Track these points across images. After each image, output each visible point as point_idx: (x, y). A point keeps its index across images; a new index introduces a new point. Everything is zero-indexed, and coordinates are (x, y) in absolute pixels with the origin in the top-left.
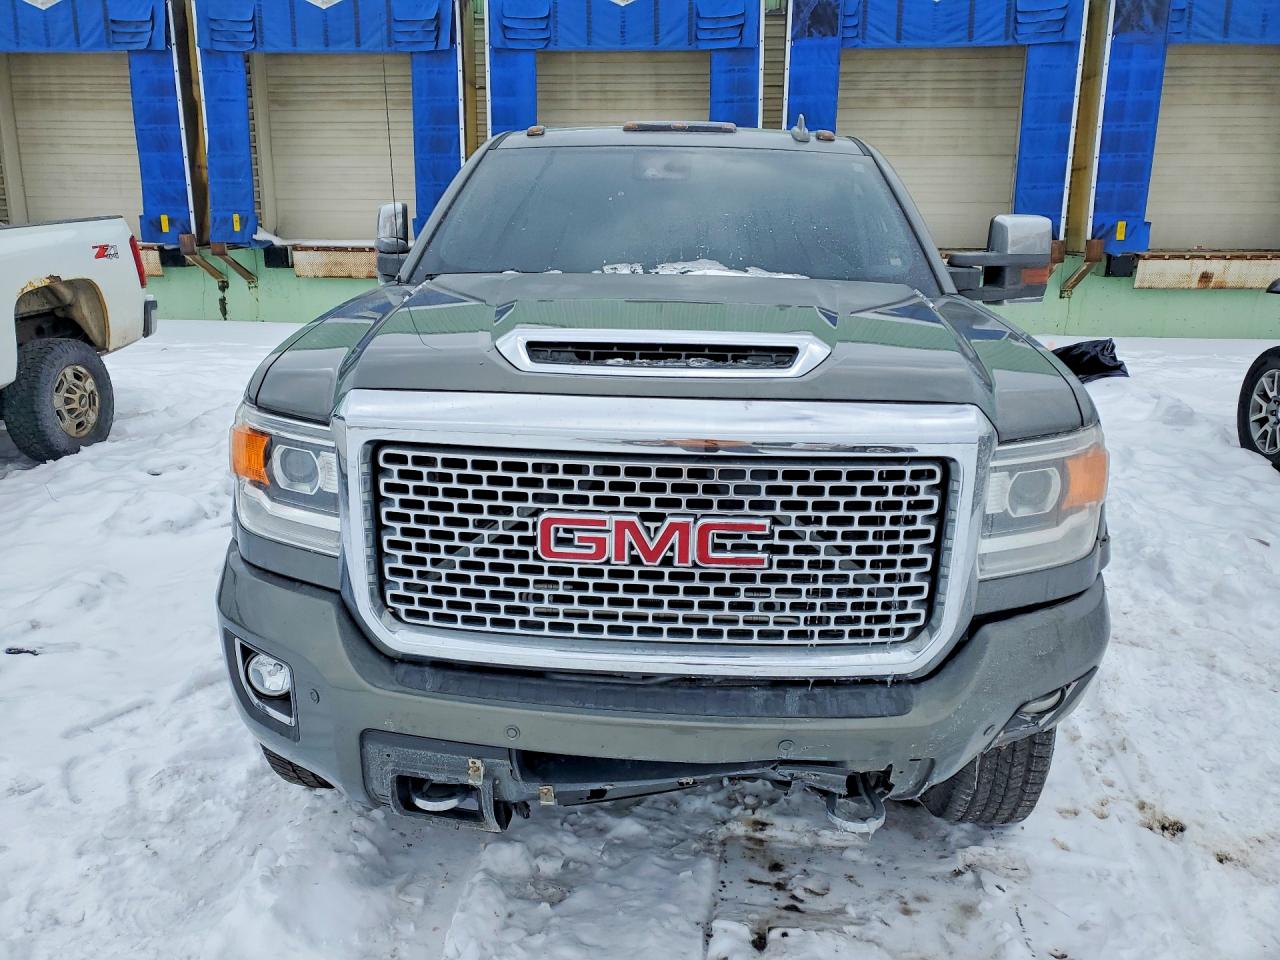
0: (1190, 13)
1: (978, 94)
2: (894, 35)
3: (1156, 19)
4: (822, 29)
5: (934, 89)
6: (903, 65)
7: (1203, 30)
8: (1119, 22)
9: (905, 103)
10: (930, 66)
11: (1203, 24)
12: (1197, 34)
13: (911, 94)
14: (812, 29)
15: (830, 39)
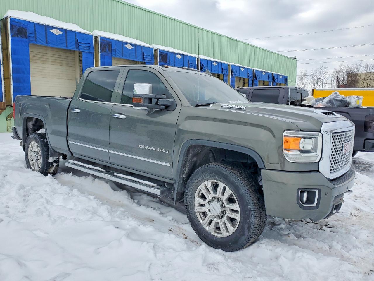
0: (115, 50)
1: (64, 62)
2: (45, 42)
3: (109, 50)
4: (21, 35)
5: (52, 59)
6: (41, 51)
7: (118, 54)
8: (101, 49)
9: (43, 62)
10: (50, 52)
11: (118, 53)
12: (117, 55)
13: (44, 59)
14: (18, 35)
15: (25, 39)
